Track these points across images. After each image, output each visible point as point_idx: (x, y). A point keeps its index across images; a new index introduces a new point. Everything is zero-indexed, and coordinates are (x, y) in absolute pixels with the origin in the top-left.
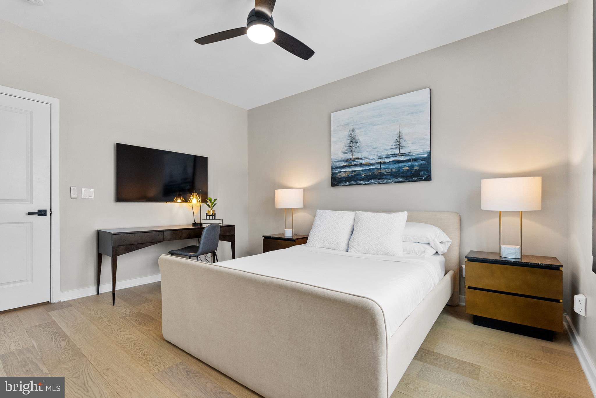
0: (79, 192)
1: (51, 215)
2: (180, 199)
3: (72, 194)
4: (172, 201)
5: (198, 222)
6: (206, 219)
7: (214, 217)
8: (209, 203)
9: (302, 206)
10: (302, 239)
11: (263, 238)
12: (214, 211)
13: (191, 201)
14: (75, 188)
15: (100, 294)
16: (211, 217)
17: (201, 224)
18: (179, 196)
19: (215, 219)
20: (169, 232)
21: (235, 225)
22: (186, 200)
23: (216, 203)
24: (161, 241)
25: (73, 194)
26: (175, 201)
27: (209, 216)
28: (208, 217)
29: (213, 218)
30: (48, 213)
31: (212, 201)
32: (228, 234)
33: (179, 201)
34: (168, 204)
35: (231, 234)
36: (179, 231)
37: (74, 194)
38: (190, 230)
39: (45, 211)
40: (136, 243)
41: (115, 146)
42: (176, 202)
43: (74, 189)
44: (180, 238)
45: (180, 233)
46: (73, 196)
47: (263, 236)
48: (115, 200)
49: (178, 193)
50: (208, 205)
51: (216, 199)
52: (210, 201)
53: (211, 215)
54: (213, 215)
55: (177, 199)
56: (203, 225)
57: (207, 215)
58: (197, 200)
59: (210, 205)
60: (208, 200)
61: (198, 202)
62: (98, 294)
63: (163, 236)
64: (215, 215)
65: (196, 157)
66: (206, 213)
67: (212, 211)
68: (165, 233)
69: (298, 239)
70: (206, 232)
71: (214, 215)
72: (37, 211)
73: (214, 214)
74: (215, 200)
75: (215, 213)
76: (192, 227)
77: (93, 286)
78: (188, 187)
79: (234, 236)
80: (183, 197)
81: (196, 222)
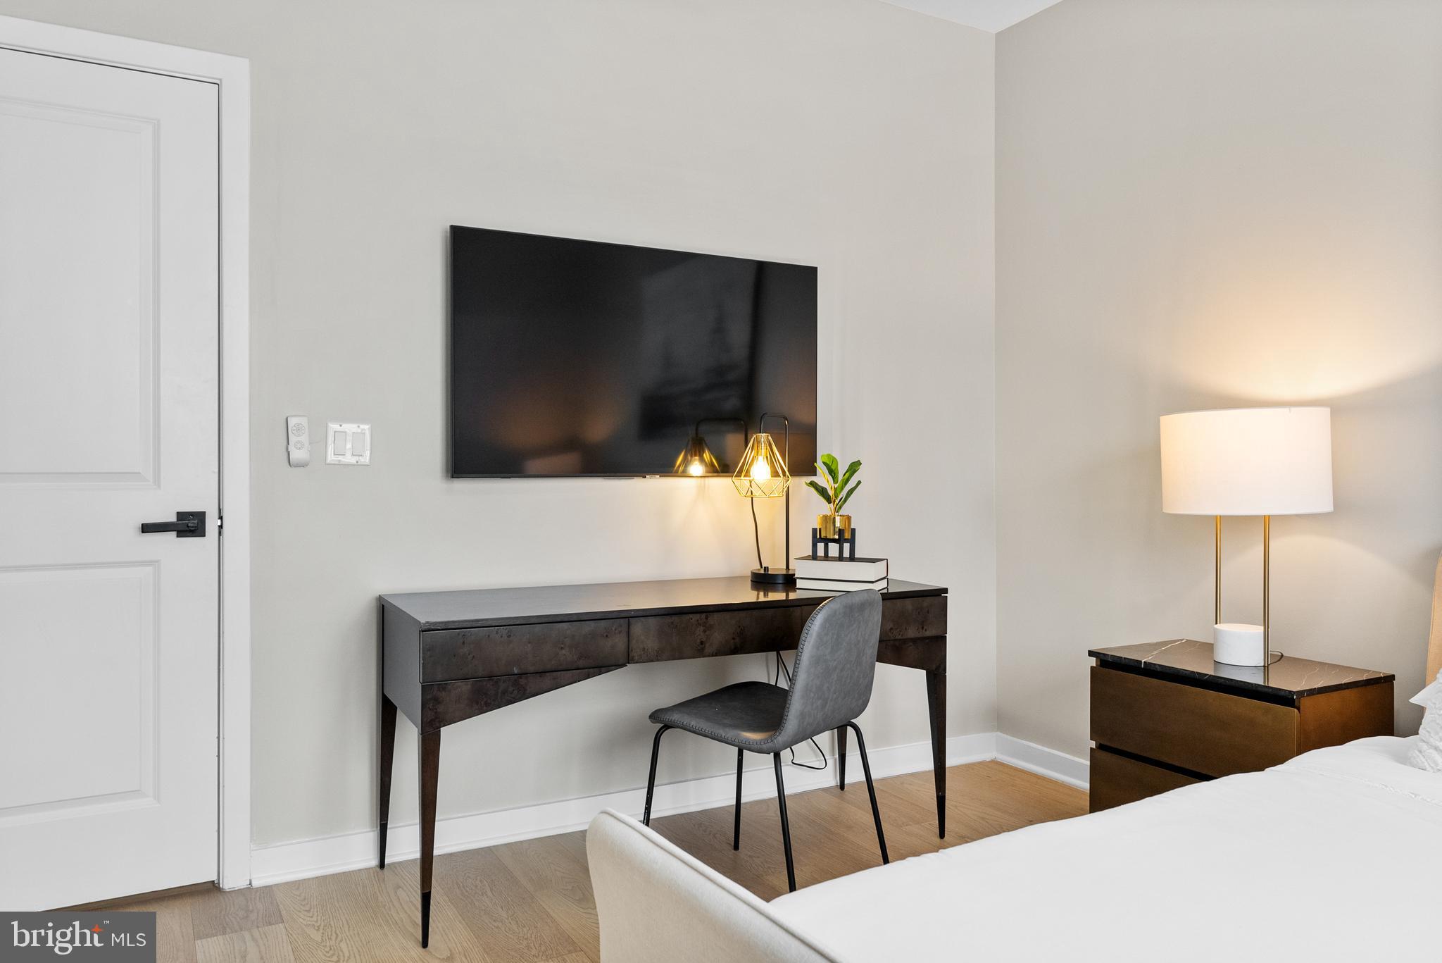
0: (319, 440)
1: (220, 533)
2: (702, 460)
3: (291, 448)
4: (665, 468)
5: (776, 565)
6: (814, 557)
7: (847, 546)
8: (823, 479)
9: (1328, 507)
10: (1335, 694)
11: (1093, 661)
12: (849, 518)
13: (748, 472)
14: (303, 421)
15: (389, 865)
16: (834, 549)
17: (789, 581)
18: (697, 447)
19: (852, 558)
20: (652, 622)
21: (946, 591)
22: (724, 467)
23: (859, 483)
24: (621, 662)
25: (295, 446)
26: (681, 469)
27: (827, 541)
28: (821, 546)
29: (846, 554)
30: (211, 524)
31: (842, 470)
32: (912, 633)
33: (696, 468)
34: (653, 485)
35: (928, 634)
36: (695, 617)
37: (299, 446)
38: (743, 614)
39: (201, 516)
40: (516, 672)
41: (447, 237)
42: (684, 474)
43: (299, 428)
44: (700, 651)
45: (702, 628)
46: (296, 455)
47: (1091, 653)
48: (447, 471)
49: (691, 431)
50: (822, 492)
51: (858, 463)
52: (833, 473)
53: (834, 541)
54: (847, 541)
55: (686, 462)
56: (800, 584)
57: (817, 538)
58: (773, 466)
59: (831, 493)
60: (819, 465)
61: (775, 474)
62: (382, 864)
63: (626, 640)
64: (852, 542)
65: (761, 269)
66: (814, 530)
67: (838, 519)
68: (638, 628)
69: (1312, 692)
70: (819, 636)
71: (846, 537)
72: (173, 519)
73: (847, 535)
74: (854, 468)
75: (853, 531)
76: (749, 595)
77: (369, 830)
78: (732, 403)
79: (941, 640)
80: (711, 452)
81: (766, 569)
